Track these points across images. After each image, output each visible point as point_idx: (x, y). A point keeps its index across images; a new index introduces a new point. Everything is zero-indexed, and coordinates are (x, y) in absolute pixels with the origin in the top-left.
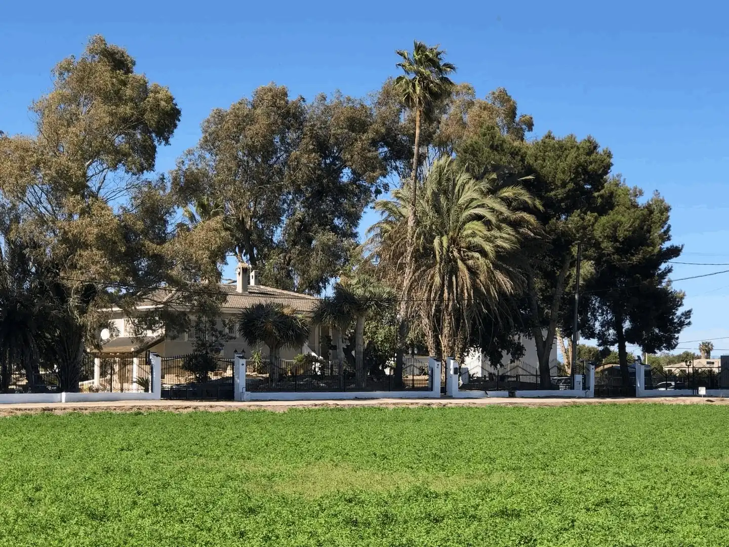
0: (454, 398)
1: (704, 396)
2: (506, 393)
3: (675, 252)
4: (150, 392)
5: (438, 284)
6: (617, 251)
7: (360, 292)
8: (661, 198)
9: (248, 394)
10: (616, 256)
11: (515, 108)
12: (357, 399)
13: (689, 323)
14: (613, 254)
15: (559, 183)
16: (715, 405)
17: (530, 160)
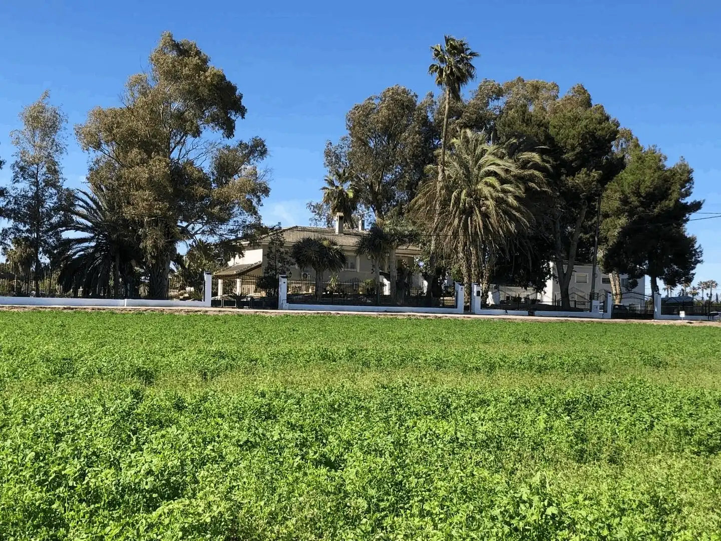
2: (526, 312)
6: (642, 204)
7: (388, 230)
8: (686, 163)
11: (590, 99)
14: (639, 207)
15: (569, 147)
17: (552, 131)
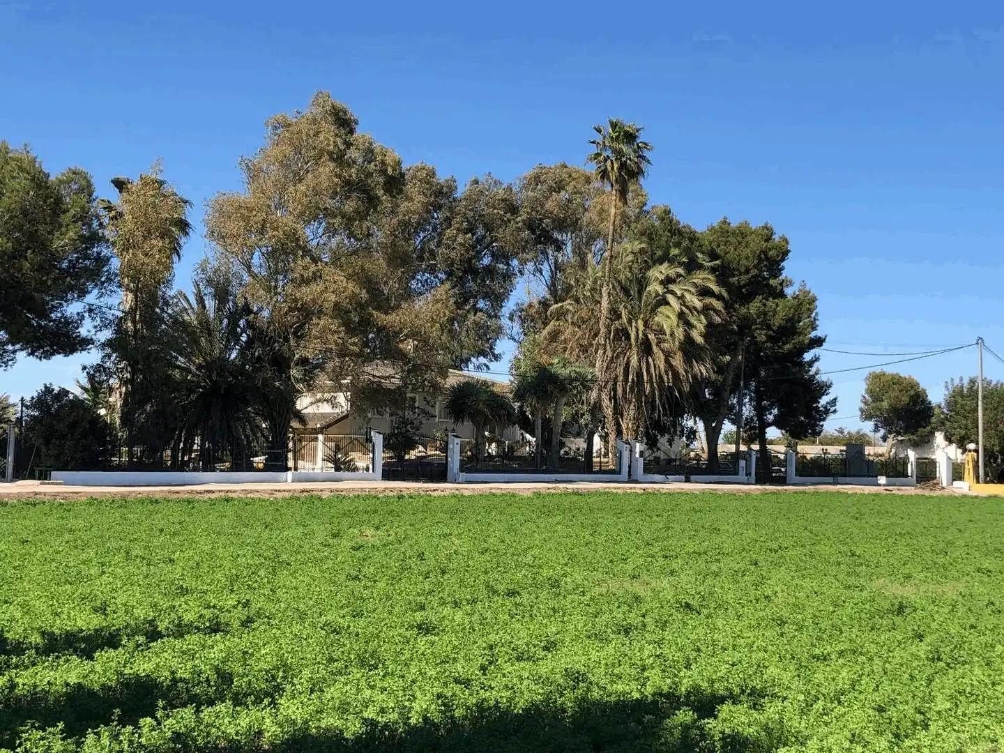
0: (641, 483)
1: (884, 485)
2: (683, 478)
3: (818, 342)
4: (371, 471)
5: (635, 366)
6: (771, 339)
7: (564, 372)
8: (807, 289)
9: (463, 475)
10: (769, 344)
12: (557, 481)
13: (835, 411)
14: (766, 342)
15: (743, 270)
16: (894, 494)
